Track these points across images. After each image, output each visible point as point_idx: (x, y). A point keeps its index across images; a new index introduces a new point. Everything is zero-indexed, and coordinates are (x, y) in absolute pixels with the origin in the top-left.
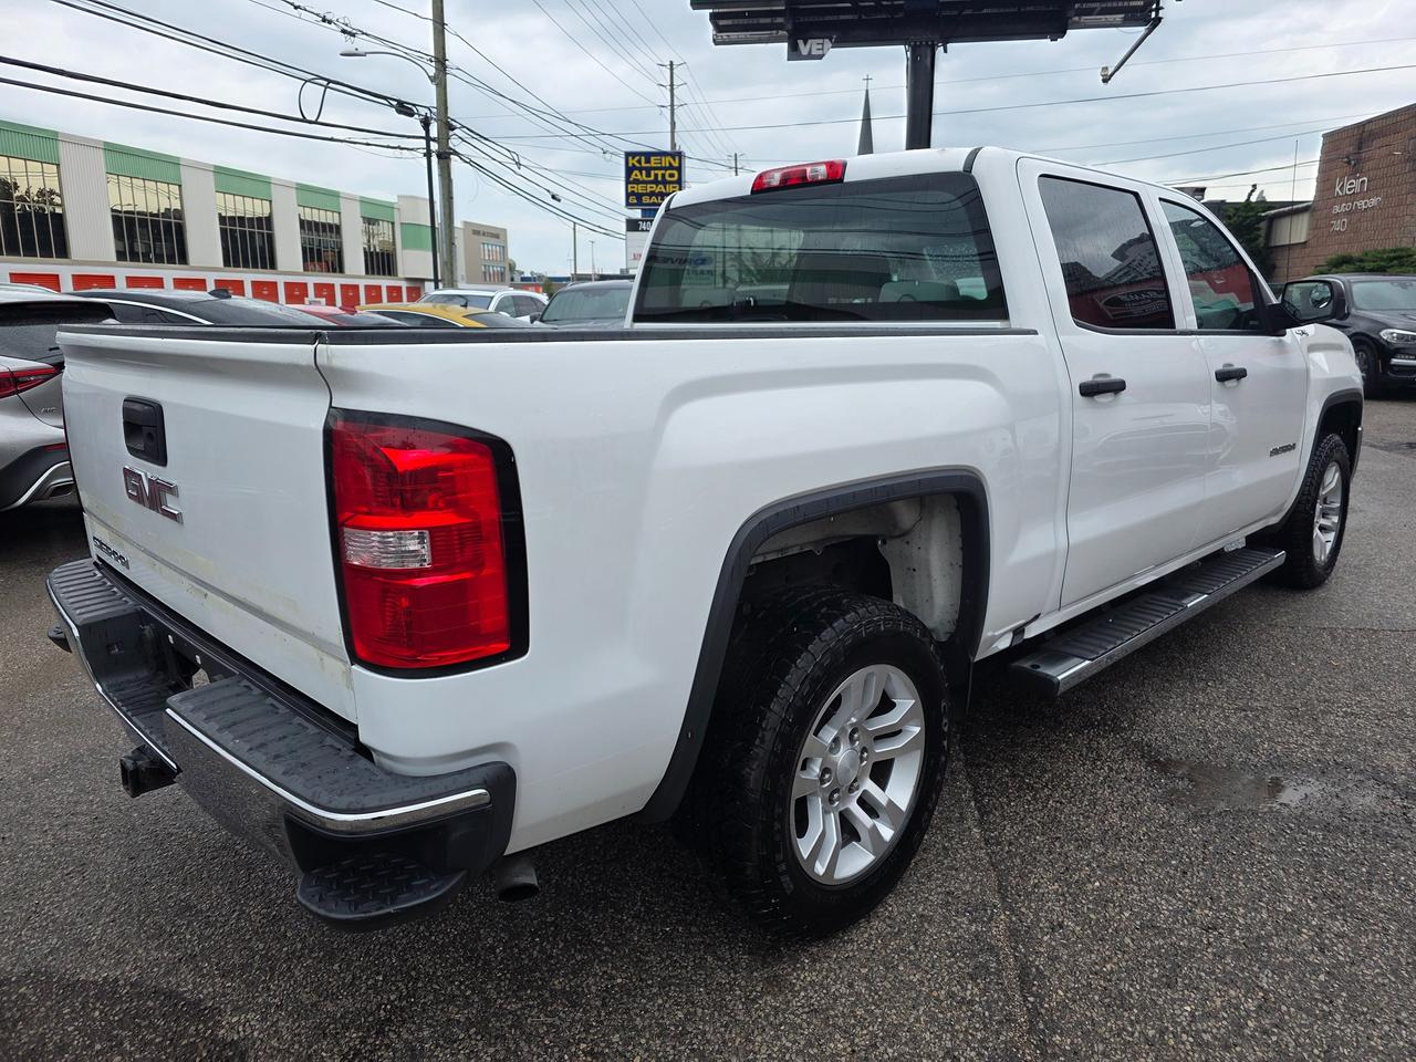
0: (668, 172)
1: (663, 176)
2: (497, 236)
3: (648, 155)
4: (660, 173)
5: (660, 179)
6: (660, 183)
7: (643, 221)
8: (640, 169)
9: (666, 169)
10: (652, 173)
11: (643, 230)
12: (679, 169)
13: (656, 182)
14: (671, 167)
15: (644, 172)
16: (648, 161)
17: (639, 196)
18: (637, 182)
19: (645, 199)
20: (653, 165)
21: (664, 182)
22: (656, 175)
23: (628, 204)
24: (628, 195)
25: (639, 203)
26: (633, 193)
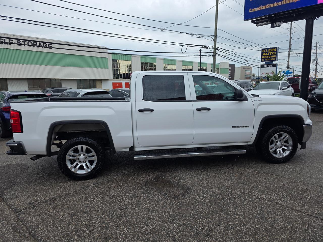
0: (273, 52)
1: (272, 53)
2: (249, 69)
3: (268, 49)
4: (271, 53)
5: (271, 54)
6: (271, 55)
7: (265, 65)
8: (265, 53)
9: (272, 52)
10: (269, 53)
11: (265, 67)
12: (276, 51)
13: (269, 55)
14: (274, 51)
15: (266, 53)
16: (268, 50)
17: (265, 59)
18: (264, 56)
19: (266, 60)
20: (269, 51)
21: (272, 55)
22: (270, 54)
23: (262, 61)
24: (262, 59)
25: (265, 61)
26: (263, 58)
